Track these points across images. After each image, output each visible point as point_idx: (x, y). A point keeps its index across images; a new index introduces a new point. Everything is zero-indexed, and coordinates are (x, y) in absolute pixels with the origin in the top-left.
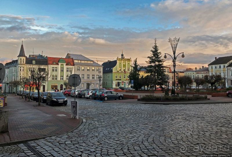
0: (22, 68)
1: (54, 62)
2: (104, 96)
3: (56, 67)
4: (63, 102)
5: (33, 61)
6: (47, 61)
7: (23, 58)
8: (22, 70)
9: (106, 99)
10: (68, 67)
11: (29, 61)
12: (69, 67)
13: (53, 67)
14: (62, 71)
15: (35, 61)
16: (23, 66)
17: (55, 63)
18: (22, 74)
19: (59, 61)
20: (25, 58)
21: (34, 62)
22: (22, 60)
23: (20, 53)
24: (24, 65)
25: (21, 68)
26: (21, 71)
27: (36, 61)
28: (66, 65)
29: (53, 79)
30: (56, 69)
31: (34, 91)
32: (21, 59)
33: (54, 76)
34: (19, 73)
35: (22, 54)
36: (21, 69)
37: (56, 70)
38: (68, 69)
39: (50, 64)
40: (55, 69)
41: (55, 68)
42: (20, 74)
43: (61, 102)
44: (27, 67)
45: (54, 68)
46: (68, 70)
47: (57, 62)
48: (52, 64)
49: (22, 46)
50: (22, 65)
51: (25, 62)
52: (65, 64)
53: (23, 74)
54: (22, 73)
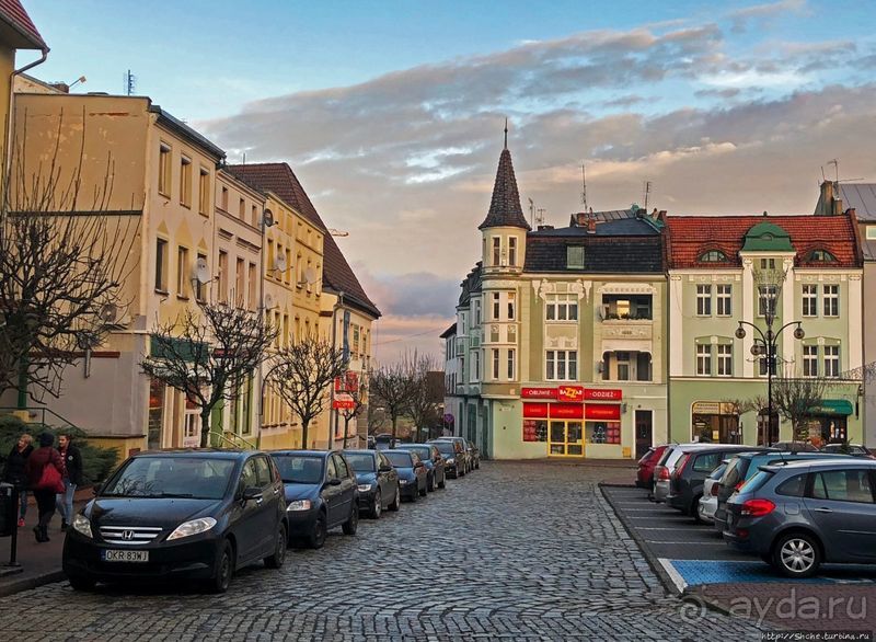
0: (504, 300)
1: (707, 246)
2: (773, 519)
3: (725, 280)
4: (145, 557)
5: (570, 250)
6: (660, 248)
7: (505, 234)
8: (504, 311)
9: (798, 555)
10: (810, 281)
11: (547, 253)
12: (821, 276)
13: (704, 281)
14: (769, 307)
15: (581, 250)
16: (512, 283)
17: (714, 256)
18: (503, 339)
19: (743, 240)
20: (520, 236)
21: (575, 255)
22: (504, 246)
23: (493, 202)
24: (516, 276)
25: (497, 296)
26: (497, 315)
27: (589, 251)
28: (798, 263)
29: (704, 366)
30: (724, 295)
31: (579, 450)
32: (497, 241)
33: (708, 349)
34: (488, 330)
35: (504, 209)
36: (497, 306)
37: (726, 307)
38: (810, 296)
39: (681, 265)
40: (715, 296)
41: (720, 291)
42: (495, 337)
43: (125, 557)
44: (532, 289)
45: (708, 289)
46: (814, 301)
47: (729, 249)
48: (697, 263)
49: (506, 156)
50: (502, 276)
51: (520, 260)
52: (787, 259)
53: (511, 337)
54: (503, 331)
